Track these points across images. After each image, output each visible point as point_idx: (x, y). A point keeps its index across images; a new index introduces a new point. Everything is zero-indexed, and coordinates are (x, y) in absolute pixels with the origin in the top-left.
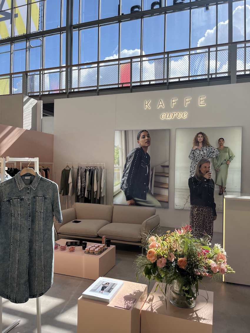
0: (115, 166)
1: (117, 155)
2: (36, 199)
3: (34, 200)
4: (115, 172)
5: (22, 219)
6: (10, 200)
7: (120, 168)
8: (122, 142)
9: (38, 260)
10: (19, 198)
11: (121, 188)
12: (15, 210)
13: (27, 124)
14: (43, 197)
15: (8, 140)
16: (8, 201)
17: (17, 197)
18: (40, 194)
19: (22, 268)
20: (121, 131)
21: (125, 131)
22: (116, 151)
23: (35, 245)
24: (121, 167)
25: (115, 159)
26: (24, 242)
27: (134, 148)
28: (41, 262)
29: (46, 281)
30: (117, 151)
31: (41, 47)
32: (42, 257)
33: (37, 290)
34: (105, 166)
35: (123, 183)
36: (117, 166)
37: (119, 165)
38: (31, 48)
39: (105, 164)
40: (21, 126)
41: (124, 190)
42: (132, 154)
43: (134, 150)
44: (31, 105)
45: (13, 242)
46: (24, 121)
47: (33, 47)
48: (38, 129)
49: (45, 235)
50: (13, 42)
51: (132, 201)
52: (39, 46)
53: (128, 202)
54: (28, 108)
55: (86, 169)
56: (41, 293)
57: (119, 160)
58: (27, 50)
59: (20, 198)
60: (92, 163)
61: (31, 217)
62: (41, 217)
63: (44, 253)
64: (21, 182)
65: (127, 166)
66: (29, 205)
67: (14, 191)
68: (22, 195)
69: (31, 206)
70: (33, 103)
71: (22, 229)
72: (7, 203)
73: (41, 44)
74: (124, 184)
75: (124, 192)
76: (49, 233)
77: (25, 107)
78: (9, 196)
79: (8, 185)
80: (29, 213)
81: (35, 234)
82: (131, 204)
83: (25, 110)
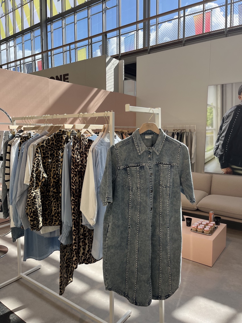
0: (207, 128)
1: (210, 115)
2: (159, 168)
3: (157, 169)
4: (207, 135)
5: (142, 195)
6: (127, 167)
7: (213, 131)
8: (217, 99)
9: (162, 251)
10: (138, 166)
11: (215, 154)
12: (133, 182)
13: (110, 86)
14: (170, 166)
15: (94, 104)
16: (124, 169)
17: (135, 163)
18: (166, 160)
19: (144, 260)
20: (217, 85)
21: (222, 86)
22: (208, 111)
23: (158, 230)
24: (215, 130)
25: (208, 120)
26: (145, 226)
27: (234, 105)
28: (167, 254)
29: (174, 280)
30: (210, 110)
31: (117, 7)
32: (168, 247)
33: (162, 290)
34: (195, 129)
35: (217, 148)
36: (210, 128)
37: (212, 127)
38: (107, 10)
39: (195, 126)
40: (105, 88)
41: (218, 156)
42: (230, 112)
43: (233, 108)
44: (113, 66)
45: (132, 225)
46: (107, 83)
47: (109, 9)
48: (120, 91)
49: (171, 219)
50: (90, 7)
51: (229, 170)
52: (115, 6)
53: (223, 171)
54: (110, 69)
55: (173, 133)
56: (167, 294)
57: (212, 121)
58: (103, 12)
59: (140, 165)
60: (180, 126)
61: (153, 192)
62: (166, 193)
63: (170, 242)
64: (141, 143)
65: (223, 128)
66: (151, 176)
67: (131, 156)
68: (142, 162)
69: (153, 177)
70: (115, 64)
71: (142, 208)
72: (124, 172)
73: (117, 4)
74: (219, 149)
75: (218, 159)
76: (177, 216)
77: (107, 68)
78: (125, 163)
79: (125, 147)
80: (151, 187)
81: (158, 216)
82: (227, 173)
83: (108, 71)
